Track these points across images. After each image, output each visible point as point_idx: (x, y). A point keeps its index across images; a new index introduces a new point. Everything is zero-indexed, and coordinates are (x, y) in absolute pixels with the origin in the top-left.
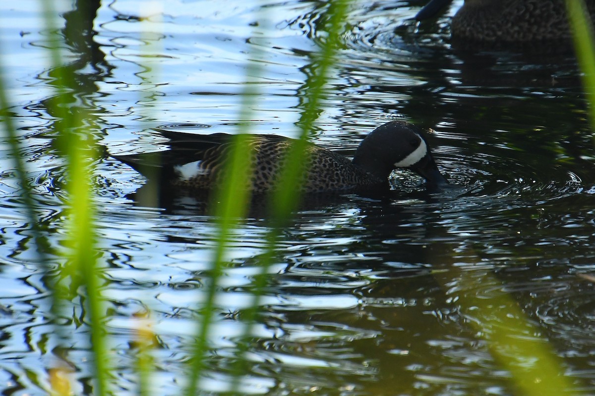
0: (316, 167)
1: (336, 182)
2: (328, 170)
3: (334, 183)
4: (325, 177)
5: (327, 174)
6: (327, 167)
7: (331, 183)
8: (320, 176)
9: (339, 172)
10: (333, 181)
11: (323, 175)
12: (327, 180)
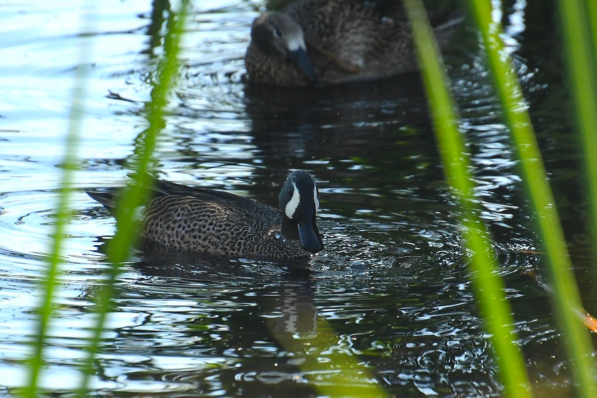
0: (223, 234)
1: (236, 252)
2: (233, 238)
3: (234, 252)
4: (228, 245)
5: (231, 242)
6: (234, 235)
7: (231, 251)
8: (223, 243)
9: (242, 241)
10: (234, 250)
11: (226, 243)
12: (228, 248)
